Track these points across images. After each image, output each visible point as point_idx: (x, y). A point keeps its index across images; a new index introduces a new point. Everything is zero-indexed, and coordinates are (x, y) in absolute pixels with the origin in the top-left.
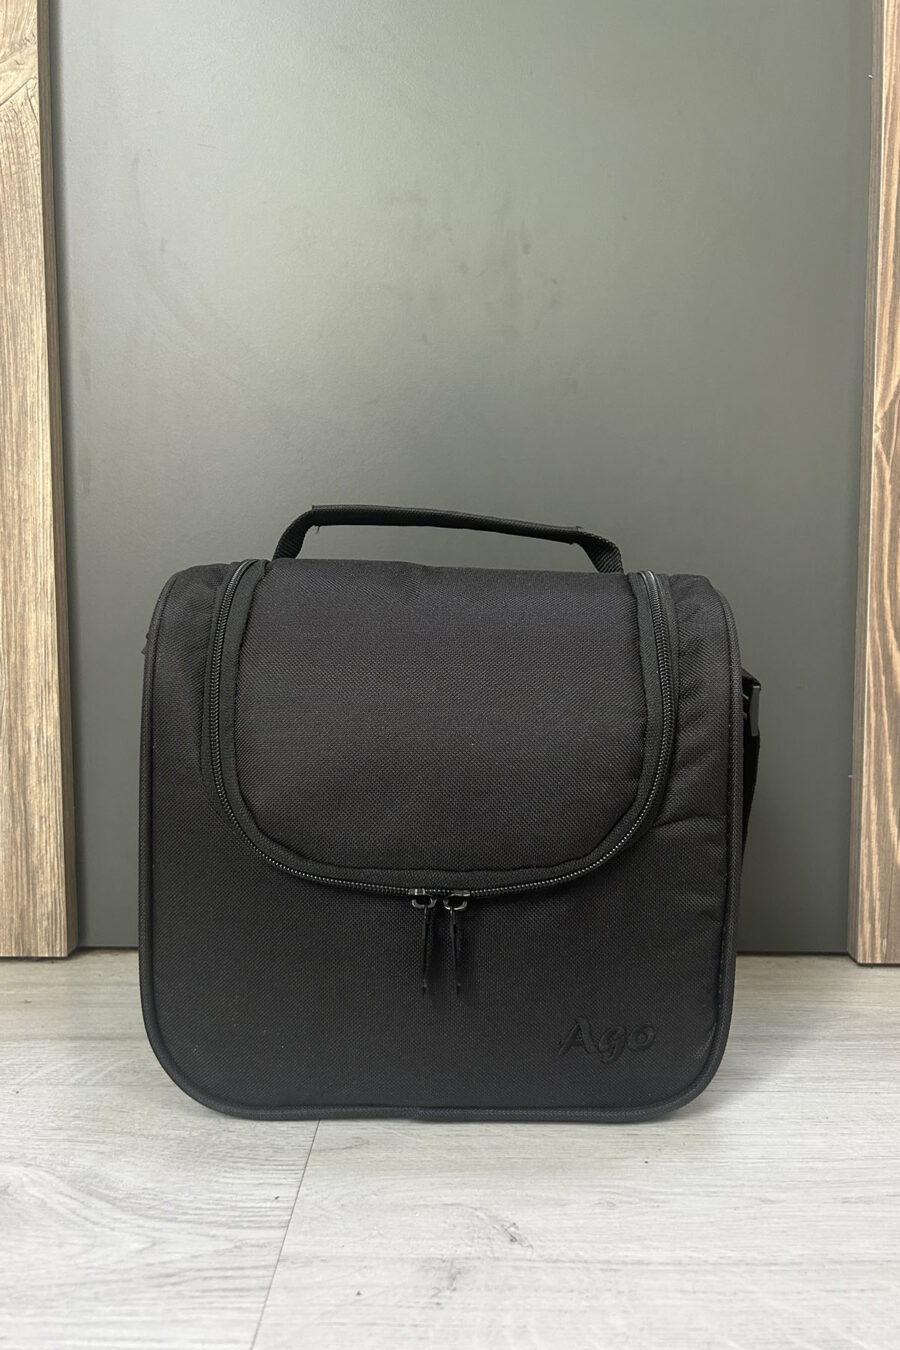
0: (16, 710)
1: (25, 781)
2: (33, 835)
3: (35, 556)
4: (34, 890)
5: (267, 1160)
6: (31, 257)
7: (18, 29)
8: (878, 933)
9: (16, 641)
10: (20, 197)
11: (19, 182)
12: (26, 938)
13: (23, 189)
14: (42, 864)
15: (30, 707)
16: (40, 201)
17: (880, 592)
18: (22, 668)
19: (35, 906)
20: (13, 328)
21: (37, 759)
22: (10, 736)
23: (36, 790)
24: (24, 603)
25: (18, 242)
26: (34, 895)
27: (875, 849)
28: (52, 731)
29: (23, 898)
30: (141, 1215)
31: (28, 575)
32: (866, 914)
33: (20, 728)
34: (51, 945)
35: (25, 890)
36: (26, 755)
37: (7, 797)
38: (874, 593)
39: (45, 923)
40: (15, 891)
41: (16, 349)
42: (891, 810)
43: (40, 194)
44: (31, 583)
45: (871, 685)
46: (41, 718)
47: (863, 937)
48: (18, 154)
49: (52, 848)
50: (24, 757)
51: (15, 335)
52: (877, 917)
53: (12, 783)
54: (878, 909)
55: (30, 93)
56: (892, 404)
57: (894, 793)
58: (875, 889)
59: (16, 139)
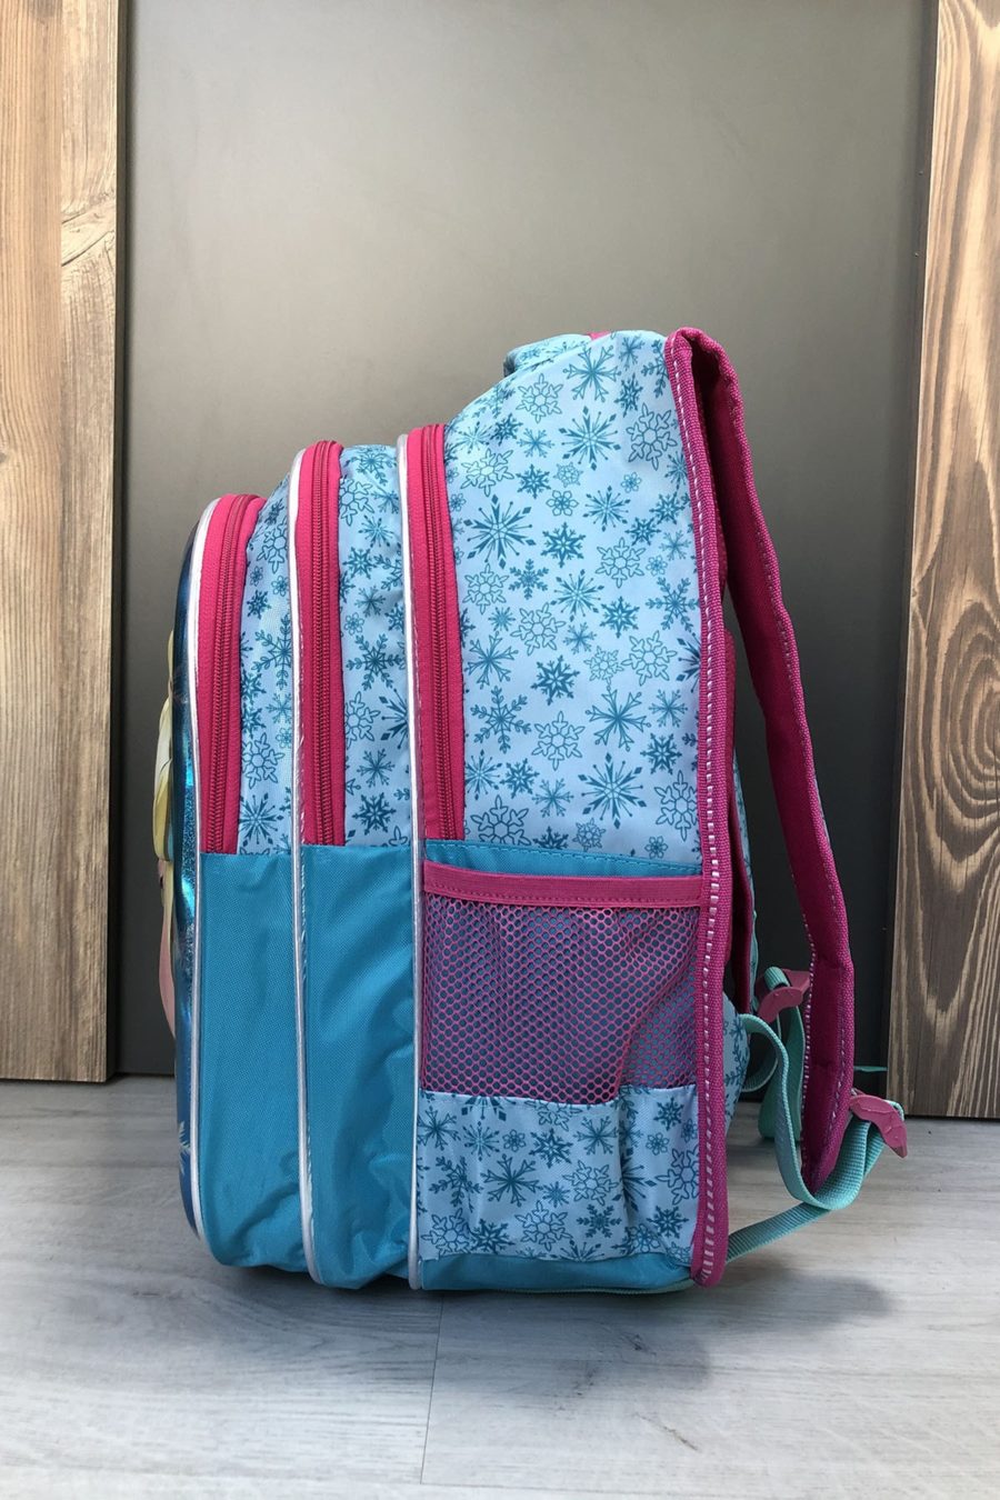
0: (66, 836)
1: (72, 907)
2: (77, 960)
3: (92, 688)
4: (76, 1014)
6: (102, 401)
7: (97, 183)
8: (905, 1085)
9: (69, 770)
10: (94, 343)
11: (94, 330)
12: (66, 1060)
13: (97, 336)
14: (85, 990)
15: (81, 835)
16: (113, 348)
17: (915, 751)
18: (75, 796)
19: (76, 1030)
20: (81, 468)
21: (84, 885)
22: (60, 863)
23: (82, 916)
24: (79, 733)
25: (90, 386)
26: (77, 1019)
27: (904, 1001)
28: (100, 859)
29: (65, 1022)
31: (85, 705)
32: (895, 1065)
33: (69, 855)
34: (91, 1070)
35: (68, 1014)
36: (75, 880)
37: (55, 923)
38: (909, 753)
39: (86, 1048)
41: (82, 486)
42: (922, 964)
43: (113, 341)
44: (86, 713)
45: (904, 841)
46: (91, 846)
48: (94, 304)
49: (96, 972)
50: (73, 881)
51: (82, 474)
52: (905, 1069)
53: (59, 908)
54: (906, 1061)
55: (108, 246)
56: (929, 570)
57: (924, 947)
58: (904, 1041)
59: (92, 288)
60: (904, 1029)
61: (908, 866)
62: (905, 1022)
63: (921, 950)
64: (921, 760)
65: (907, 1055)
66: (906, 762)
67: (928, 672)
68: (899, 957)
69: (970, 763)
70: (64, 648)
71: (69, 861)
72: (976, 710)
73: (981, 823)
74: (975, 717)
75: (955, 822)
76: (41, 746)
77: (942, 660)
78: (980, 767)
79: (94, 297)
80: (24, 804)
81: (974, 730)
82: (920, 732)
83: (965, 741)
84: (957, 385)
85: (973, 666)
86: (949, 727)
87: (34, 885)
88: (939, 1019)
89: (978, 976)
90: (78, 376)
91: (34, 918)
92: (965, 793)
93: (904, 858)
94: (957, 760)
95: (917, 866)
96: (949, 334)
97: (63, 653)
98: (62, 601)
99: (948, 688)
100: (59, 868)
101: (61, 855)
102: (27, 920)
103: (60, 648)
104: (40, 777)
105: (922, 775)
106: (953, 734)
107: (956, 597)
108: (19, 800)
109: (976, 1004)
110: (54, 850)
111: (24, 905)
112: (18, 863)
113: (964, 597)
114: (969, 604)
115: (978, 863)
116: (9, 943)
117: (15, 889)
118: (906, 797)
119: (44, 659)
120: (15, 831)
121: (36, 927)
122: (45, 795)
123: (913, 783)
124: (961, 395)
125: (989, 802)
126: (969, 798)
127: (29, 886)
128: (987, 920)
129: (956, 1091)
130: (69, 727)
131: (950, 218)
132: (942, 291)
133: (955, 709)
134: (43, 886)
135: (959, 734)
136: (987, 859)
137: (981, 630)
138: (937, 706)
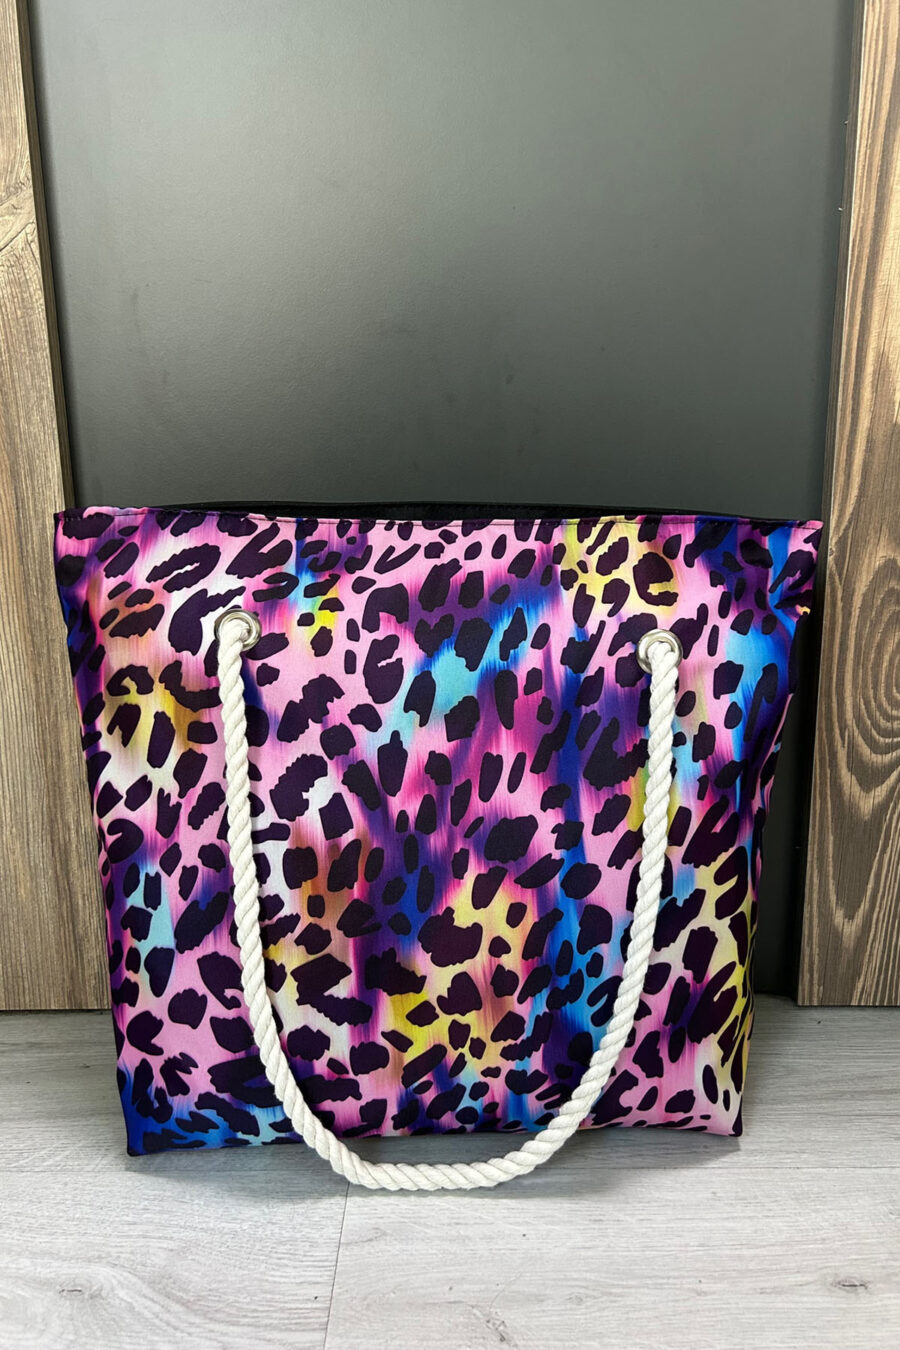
0: (56, 807)
1: (67, 866)
2: (77, 910)
4: (82, 955)
5: (305, 1256)
6: (42, 398)
7: (11, 172)
8: (815, 981)
9: (51, 747)
10: (27, 339)
11: (26, 326)
12: (77, 995)
13: (30, 332)
14: (87, 934)
15: (68, 803)
16: (47, 344)
17: (829, 696)
18: (58, 770)
19: (83, 969)
20: (29, 465)
21: (77, 846)
22: (52, 828)
23: (78, 872)
24: (56, 713)
25: (29, 384)
26: (82, 959)
27: (815, 913)
29: (72, 962)
30: (211, 1319)
32: (806, 966)
33: (60, 821)
34: (100, 1000)
35: (74, 955)
36: (67, 843)
37: (53, 879)
38: (823, 698)
39: (93, 982)
40: (64, 957)
41: (32, 482)
42: (831, 881)
43: (46, 337)
44: (62, 695)
45: (818, 777)
46: (78, 812)
47: (803, 985)
48: (23, 299)
49: (95, 921)
50: (66, 845)
51: (31, 471)
52: (815, 967)
53: (56, 867)
54: (816, 962)
55: (30, 238)
56: (847, 529)
57: (834, 867)
58: (814, 946)
59: (20, 284)
60: (815, 935)
61: (821, 798)
62: (816, 931)
63: (831, 869)
64: (835, 705)
65: (816, 958)
66: (821, 708)
67: (843, 624)
68: (812, 876)
69: (880, 707)
70: (33, 636)
71: (60, 826)
72: (887, 658)
73: (887, 758)
74: (885, 664)
75: (864, 759)
76: (22, 726)
77: (856, 613)
78: (889, 709)
79: (21, 292)
80: (12, 778)
81: (883, 677)
82: (834, 680)
83: (875, 688)
84: (878, 347)
85: (885, 617)
86: (861, 674)
87: (31, 849)
88: (845, 927)
89: (881, 890)
90: (16, 374)
91: (33, 877)
92: (874, 733)
93: (818, 789)
94: (867, 704)
95: (829, 798)
96: (872, 297)
97: (33, 640)
98: (26, 593)
99: (861, 639)
100: (52, 834)
101: (52, 821)
102: (28, 878)
103: (29, 637)
104: (24, 756)
105: (835, 719)
106: (865, 680)
107: (871, 554)
108: (8, 775)
109: (879, 913)
110: (45, 817)
111: (24, 866)
112: (14, 830)
113: (879, 554)
114: (882, 561)
115: (884, 793)
116: (14, 897)
117: (14, 853)
118: (821, 740)
119: (15, 648)
120: (8, 802)
121: (37, 883)
122: (31, 770)
123: (827, 725)
124: (881, 357)
125: (895, 740)
126: (877, 737)
127: (26, 849)
128: (891, 842)
129: (860, 986)
130: (46, 709)
131: (875, 174)
132: (866, 251)
133: (867, 658)
134: (40, 849)
135: (870, 679)
136: (893, 789)
137: (893, 584)
138: (851, 655)
